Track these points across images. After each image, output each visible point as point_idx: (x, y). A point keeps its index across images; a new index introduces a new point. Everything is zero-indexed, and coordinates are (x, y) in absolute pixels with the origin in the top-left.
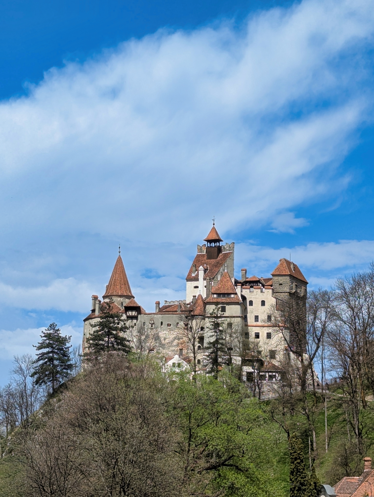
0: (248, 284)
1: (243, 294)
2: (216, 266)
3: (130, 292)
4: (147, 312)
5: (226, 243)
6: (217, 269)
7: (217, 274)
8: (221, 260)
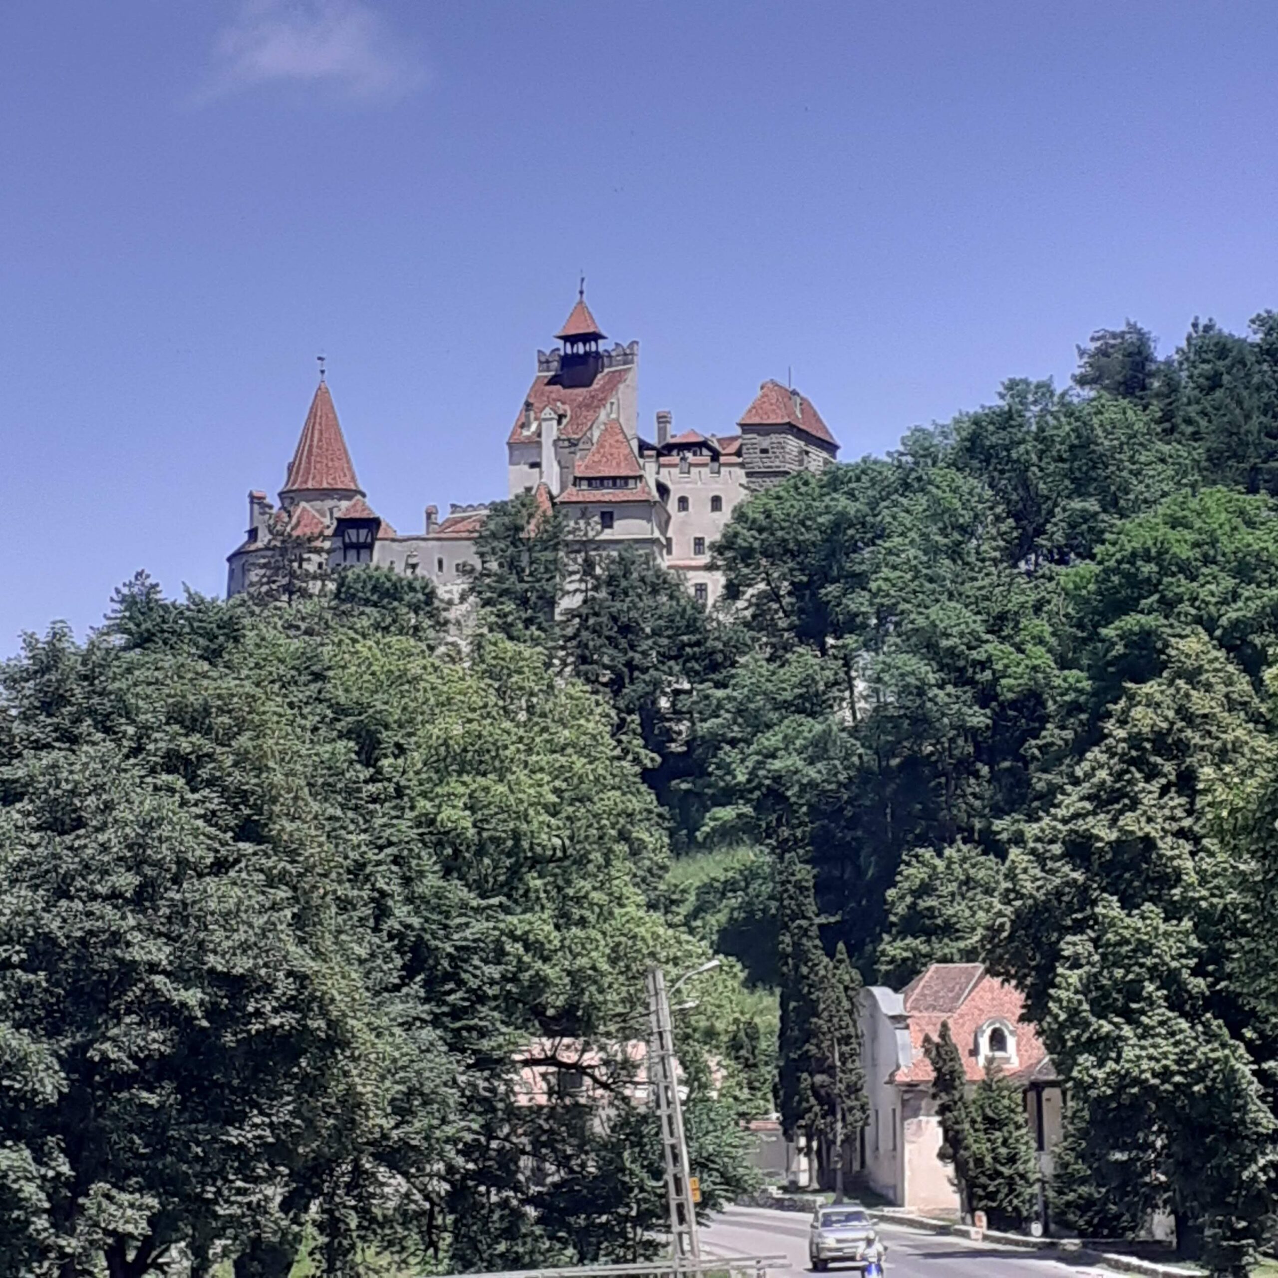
0: (675, 452)
1: (662, 480)
2: (588, 407)
3: (353, 479)
4: (400, 534)
5: (617, 344)
6: (590, 414)
7: (591, 428)
8: (602, 389)
